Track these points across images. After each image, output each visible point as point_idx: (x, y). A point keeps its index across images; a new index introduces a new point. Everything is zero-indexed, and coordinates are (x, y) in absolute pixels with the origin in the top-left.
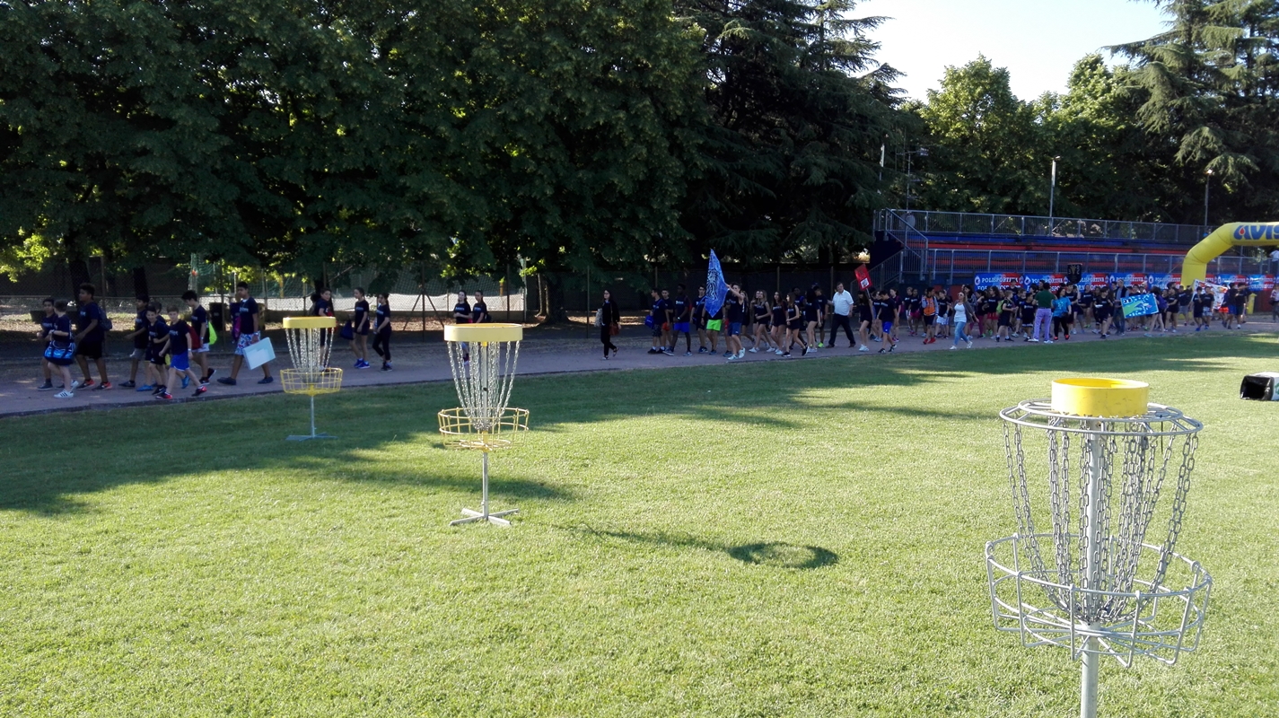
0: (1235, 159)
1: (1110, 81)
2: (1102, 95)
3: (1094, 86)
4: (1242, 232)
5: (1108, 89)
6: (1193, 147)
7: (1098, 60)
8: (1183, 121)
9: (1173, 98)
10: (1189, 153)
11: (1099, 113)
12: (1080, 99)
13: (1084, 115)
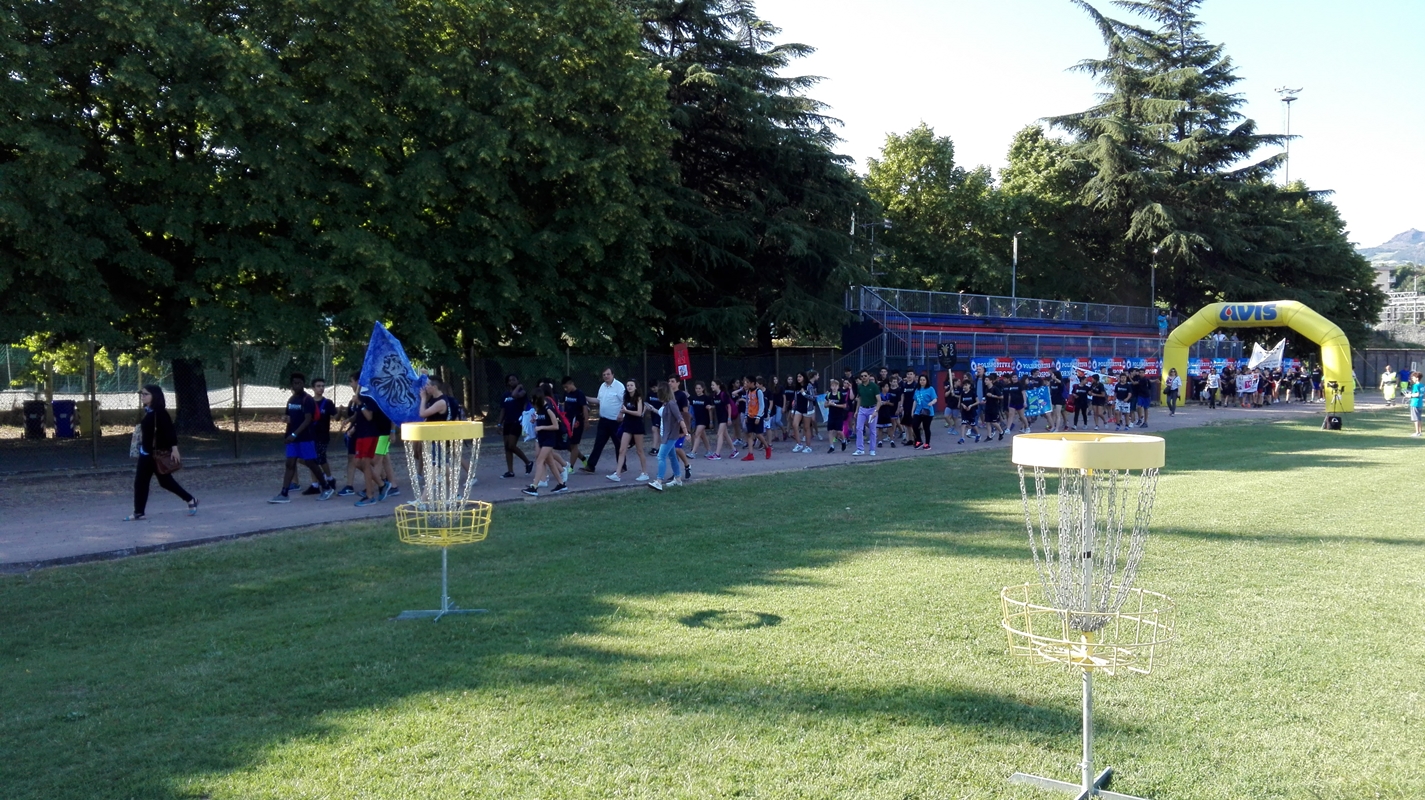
0: (1188, 237)
1: (1053, 154)
2: (1046, 168)
3: (1036, 159)
4: (1229, 312)
5: (1052, 163)
6: (1143, 225)
7: (1038, 132)
8: (1131, 197)
9: (1121, 172)
10: (1139, 232)
11: (1043, 187)
12: (1022, 173)
13: (1028, 189)
